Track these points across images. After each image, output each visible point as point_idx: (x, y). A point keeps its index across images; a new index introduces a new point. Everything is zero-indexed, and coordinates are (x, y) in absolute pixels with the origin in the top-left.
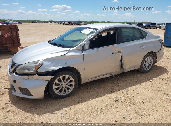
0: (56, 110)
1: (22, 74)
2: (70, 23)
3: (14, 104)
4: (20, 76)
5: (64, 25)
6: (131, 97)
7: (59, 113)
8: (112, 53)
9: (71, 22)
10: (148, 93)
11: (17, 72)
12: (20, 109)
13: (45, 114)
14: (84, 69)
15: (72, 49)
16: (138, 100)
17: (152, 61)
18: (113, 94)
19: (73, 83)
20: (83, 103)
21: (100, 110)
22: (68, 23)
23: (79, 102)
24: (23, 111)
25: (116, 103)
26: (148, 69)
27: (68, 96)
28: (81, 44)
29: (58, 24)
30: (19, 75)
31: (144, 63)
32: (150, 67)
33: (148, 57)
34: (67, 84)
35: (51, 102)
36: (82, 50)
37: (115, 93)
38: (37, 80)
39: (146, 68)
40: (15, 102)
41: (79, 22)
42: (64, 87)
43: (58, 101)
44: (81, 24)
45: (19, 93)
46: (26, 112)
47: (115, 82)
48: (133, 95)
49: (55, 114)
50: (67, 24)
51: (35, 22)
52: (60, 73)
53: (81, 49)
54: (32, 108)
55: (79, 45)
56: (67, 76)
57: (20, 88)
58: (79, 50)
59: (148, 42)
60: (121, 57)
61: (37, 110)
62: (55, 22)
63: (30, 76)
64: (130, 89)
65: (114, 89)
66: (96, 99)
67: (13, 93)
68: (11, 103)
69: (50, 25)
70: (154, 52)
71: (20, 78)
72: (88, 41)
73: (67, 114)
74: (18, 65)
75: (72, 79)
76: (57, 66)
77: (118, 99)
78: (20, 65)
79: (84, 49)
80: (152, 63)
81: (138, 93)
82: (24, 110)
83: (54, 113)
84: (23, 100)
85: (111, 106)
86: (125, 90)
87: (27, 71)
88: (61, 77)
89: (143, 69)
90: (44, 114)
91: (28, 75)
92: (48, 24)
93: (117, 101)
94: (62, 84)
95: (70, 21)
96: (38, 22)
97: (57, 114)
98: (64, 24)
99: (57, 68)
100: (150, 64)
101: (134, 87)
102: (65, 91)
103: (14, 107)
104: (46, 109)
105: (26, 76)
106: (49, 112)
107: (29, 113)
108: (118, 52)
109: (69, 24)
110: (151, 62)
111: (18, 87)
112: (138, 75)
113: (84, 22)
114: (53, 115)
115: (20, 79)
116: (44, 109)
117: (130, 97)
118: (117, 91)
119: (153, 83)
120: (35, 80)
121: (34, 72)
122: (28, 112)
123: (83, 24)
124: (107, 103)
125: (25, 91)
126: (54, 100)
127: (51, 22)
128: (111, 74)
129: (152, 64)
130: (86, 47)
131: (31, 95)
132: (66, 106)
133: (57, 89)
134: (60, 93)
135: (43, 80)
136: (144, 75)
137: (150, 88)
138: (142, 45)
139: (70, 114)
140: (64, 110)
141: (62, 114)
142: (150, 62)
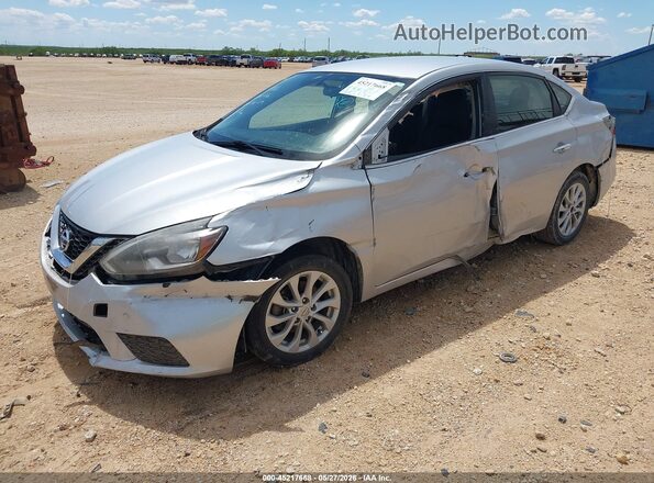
0: (292, 415)
1: (135, 278)
2: (193, 59)
3: (104, 405)
4: (127, 288)
5: (168, 66)
6: (553, 337)
7: (309, 424)
8: (465, 176)
9: (195, 53)
10: (603, 319)
11: (110, 269)
12: (138, 422)
13: (254, 436)
14: (375, 244)
15: (326, 163)
16: (582, 347)
17: (584, 198)
18: (482, 332)
19: (335, 303)
20: (385, 378)
21: (463, 399)
22: (184, 58)
23: (367, 376)
24: (155, 433)
25: (508, 366)
26: (571, 230)
27: (316, 353)
28: (360, 142)
29: (140, 61)
30: (118, 282)
31: (562, 208)
32: (578, 221)
33: (574, 186)
34: (314, 308)
35: (257, 385)
36: (363, 168)
37: (489, 327)
38: (206, 297)
39: (565, 225)
40: (107, 398)
41: (227, 52)
42: (303, 320)
43: (285, 375)
44: (239, 61)
45: (122, 360)
46: (172, 436)
47: (473, 287)
48: (557, 331)
49: (295, 430)
50: (180, 63)
51: (41, 55)
52: (291, 264)
53: (360, 162)
54: (188, 414)
55: (352, 145)
56: (315, 276)
57: (129, 336)
58: (352, 166)
59: (576, 129)
60: (492, 187)
61: (215, 422)
62: (128, 54)
63: (173, 285)
64: (533, 306)
65: (480, 315)
66: (427, 358)
67: (93, 361)
68: (90, 404)
69: (110, 67)
70: (591, 166)
71: (130, 294)
72: (383, 128)
73: (343, 429)
74: (110, 239)
75: (331, 285)
76: (283, 238)
77: (509, 349)
78: (118, 239)
79: (370, 163)
80: (584, 205)
81: (569, 321)
82: (160, 426)
83: (289, 430)
84: (134, 384)
85: (497, 381)
86: (519, 313)
87: (156, 265)
88: (294, 282)
89: (558, 232)
90: (249, 434)
91: (164, 279)
92: (101, 62)
93: (509, 359)
94: (297, 309)
95: (190, 51)
96: (52, 54)
97: (301, 430)
98: (166, 60)
99: (282, 246)
100: (577, 210)
101: (542, 298)
102: (306, 334)
103: (111, 419)
104: (251, 416)
105: (159, 286)
106: (266, 427)
107: (185, 436)
108: (484, 170)
109: (190, 63)
110: (581, 204)
111: (120, 335)
112: (542, 255)
113: (247, 52)
114: (288, 435)
115: (130, 300)
116: (241, 413)
117: (548, 339)
118: (490, 320)
119: (601, 279)
120: (197, 298)
121: (195, 266)
122: (179, 431)
123: (245, 61)
124: (476, 371)
125: (151, 348)
126: (267, 374)
127: (111, 52)
128: (456, 257)
129: (582, 210)
130: (375, 154)
131: (184, 363)
132: (326, 396)
133: (276, 330)
134: (286, 345)
135: (229, 297)
136: (559, 253)
137: (605, 301)
138: (559, 140)
139: (355, 425)
140: (321, 412)
141: (323, 428)
142: (577, 204)
